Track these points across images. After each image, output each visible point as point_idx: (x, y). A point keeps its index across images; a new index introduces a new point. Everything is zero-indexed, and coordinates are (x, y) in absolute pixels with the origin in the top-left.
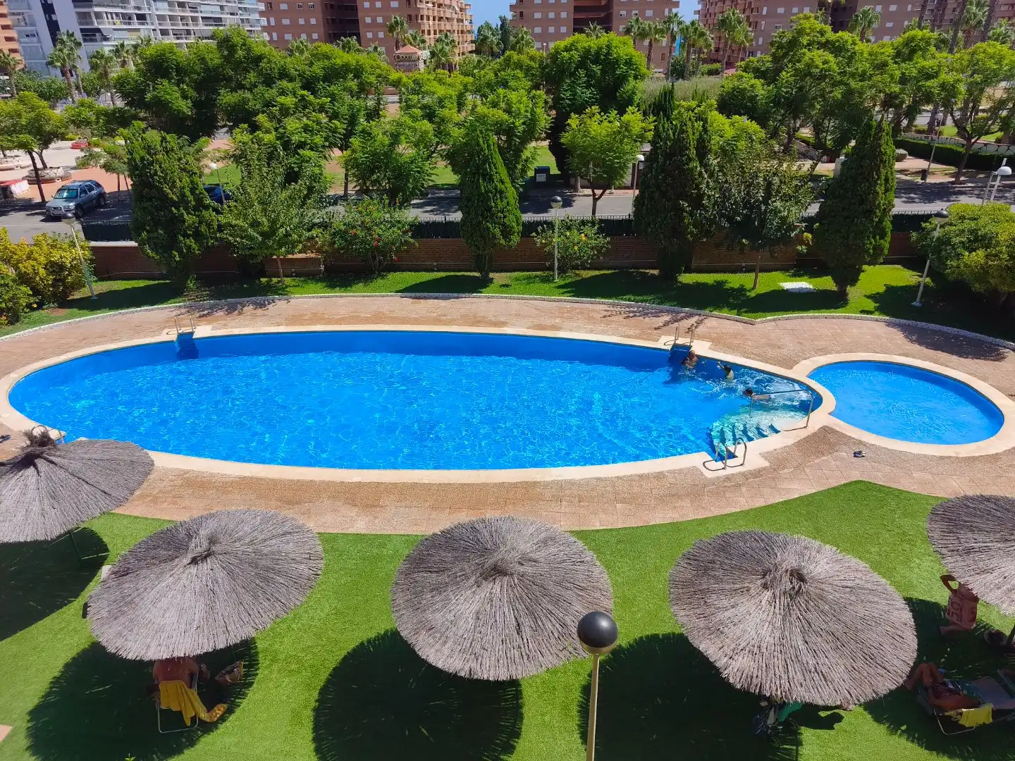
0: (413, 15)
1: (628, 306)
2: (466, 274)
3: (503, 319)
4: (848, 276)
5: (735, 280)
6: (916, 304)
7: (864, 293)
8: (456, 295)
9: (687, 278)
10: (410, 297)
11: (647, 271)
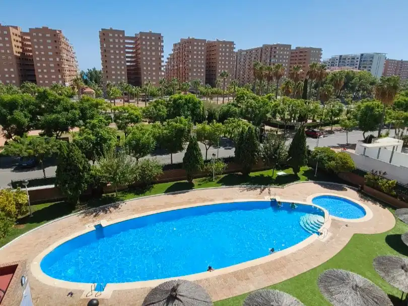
0: (60, 69)
1: (245, 187)
4: (297, 170)
5: (266, 173)
6: (315, 176)
7: (301, 174)
8: (186, 191)
9: (252, 174)
10: (171, 194)
11: (237, 173)
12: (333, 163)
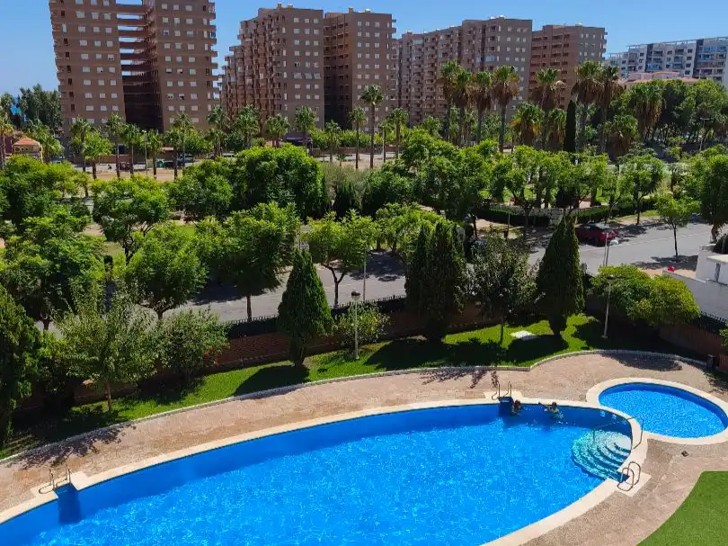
1: (434, 371)
2: (275, 364)
3: (353, 402)
4: (558, 325)
5: (486, 335)
6: (605, 336)
7: (571, 333)
8: (290, 387)
9: (450, 339)
10: (251, 398)
11: (414, 338)
12: (645, 304)
